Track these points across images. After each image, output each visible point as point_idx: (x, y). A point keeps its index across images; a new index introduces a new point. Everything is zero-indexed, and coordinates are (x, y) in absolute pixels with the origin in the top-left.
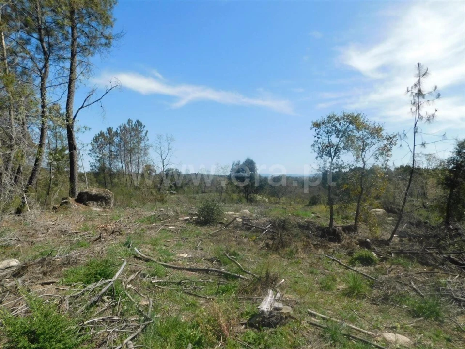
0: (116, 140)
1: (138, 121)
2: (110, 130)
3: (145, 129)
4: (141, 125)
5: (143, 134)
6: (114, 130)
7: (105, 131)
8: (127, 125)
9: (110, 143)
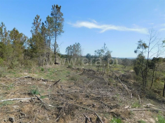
0: (72, 48)
1: (78, 43)
2: (71, 46)
3: (80, 45)
4: (79, 44)
5: (80, 47)
6: (72, 46)
7: (69, 46)
8: (75, 45)
9: (71, 49)
